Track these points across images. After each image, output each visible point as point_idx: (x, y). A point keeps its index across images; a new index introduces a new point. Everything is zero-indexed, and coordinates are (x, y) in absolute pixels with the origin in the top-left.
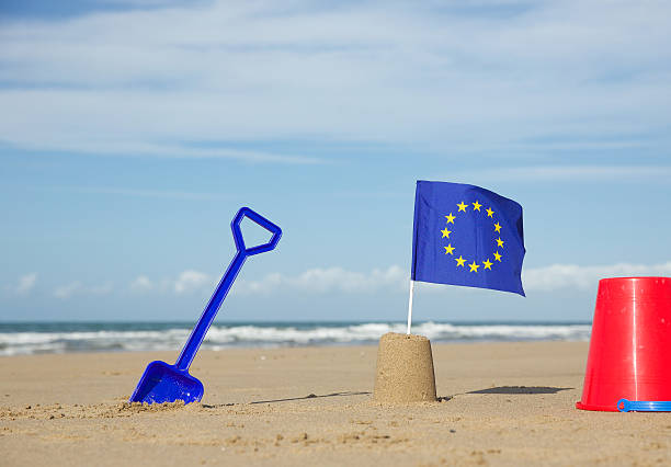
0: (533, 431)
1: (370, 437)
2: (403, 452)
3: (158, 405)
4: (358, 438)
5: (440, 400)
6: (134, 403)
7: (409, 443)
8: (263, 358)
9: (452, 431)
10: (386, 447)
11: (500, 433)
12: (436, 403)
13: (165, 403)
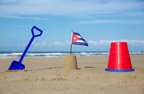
0: (97, 77)
1: (58, 79)
2: (64, 83)
3: (15, 70)
4: (55, 79)
5: (78, 69)
6: (9, 70)
7: (67, 81)
8: (46, 59)
9: (78, 77)
10: (61, 82)
11: (89, 78)
12: (77, 70)
13: (16, 70)
